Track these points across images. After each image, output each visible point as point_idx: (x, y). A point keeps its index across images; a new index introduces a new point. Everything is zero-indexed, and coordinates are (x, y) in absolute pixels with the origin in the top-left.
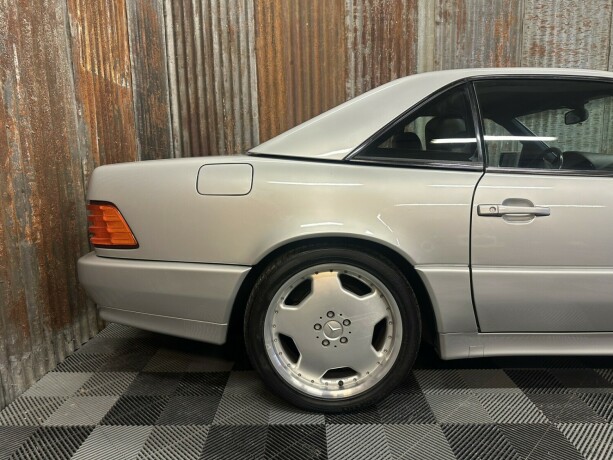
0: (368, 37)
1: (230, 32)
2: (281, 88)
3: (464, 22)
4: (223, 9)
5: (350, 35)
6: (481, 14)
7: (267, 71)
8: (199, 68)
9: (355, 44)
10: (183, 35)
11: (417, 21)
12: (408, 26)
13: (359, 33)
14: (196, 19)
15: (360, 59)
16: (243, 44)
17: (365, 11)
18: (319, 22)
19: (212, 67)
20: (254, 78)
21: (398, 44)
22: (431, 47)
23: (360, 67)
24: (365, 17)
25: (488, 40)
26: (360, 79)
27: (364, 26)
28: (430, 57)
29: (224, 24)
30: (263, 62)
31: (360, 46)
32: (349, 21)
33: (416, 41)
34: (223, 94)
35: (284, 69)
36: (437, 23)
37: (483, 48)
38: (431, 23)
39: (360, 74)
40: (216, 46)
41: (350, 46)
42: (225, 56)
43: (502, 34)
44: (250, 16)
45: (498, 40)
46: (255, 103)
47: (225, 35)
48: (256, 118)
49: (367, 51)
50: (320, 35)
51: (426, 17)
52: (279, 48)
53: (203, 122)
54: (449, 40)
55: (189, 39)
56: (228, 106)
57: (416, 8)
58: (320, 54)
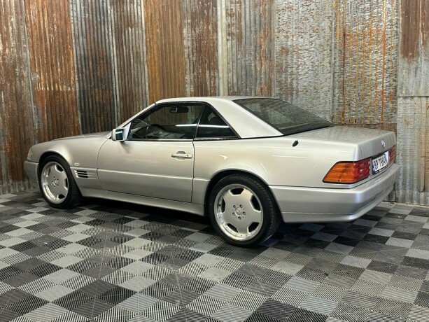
0: (195, 51)
1: (137, 53)
2: (158, 80)
3: (241, 37)
4: (134, 41)
5: (186, 50)
6: (251, 31)
7: (152, 72)
8: (126, 72)
9: (189, 55)
10: (120, 55)
11: (217, 39)
12: (214, 43)
13: (190, 49)
14: (124, 48)
15: (191, 63)
16: (142, 58)
17: (192, 37)
18: (173, 44)
19: (131, 71)
20: (147, 75)
21: (208, 54)
22: (225, 54)
23: (192, 68)
24: (193, 40)
25: (256, 47)
26: (192, 74)
27: (193, 44)
28: (225, 60)
29: (134, 49)
30: (150, 67)
31: (191, 56)
32: (185, 43)
33: (217, 51)
34: (135, 84)
35: (159, 70)
36: (227, 40)
37: (252, 53)
38: (225, 40)
39: (192, 71)
40: (132, 60)
41: (186, 56)
42: (135, 65)
43: (263, 43)
44: (144, 44)
45: (261, 46)
46: (147, 88)
47: (135, 54)
48: (148, 96)
49: (194, 59)
50: (174, 52)
51: (222, 36)
52: (156, 59)
53: (128, 98)
54: (234, 49)
55: (122, 57)
56: (137, 90)
57: (217, 32)
58: (174, 61)
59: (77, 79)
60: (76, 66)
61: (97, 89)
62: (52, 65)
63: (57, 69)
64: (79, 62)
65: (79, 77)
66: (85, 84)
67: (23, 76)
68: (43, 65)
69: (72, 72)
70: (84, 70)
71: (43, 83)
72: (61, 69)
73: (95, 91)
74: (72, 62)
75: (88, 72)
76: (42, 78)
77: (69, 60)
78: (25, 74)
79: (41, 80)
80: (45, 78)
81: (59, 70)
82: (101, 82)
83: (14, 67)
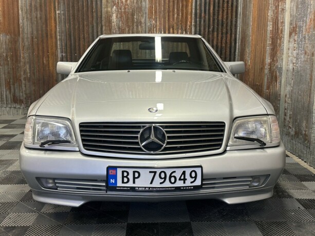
59: (193, 24)
60: (193, 11)
61: (215, 33)
62: (169, 12)
63: (173, 15)
64: (198, 7)
65: (196, 22)
66: (202, 28)
67: (141, 22)
68: (160, 12)
69: (189, 17)
70: (203, 15)
71: (158, 27)
72: (178, 15)
73: (213, 35)
74: (190, 7)
75: (207, 17)
76: (158, 23)
77: (187, 6)
78: (143, 21)
79: (156, 26)
80: (160, 24)
81: (176, 16)
82: (222, 25)
83: (133, 15)
